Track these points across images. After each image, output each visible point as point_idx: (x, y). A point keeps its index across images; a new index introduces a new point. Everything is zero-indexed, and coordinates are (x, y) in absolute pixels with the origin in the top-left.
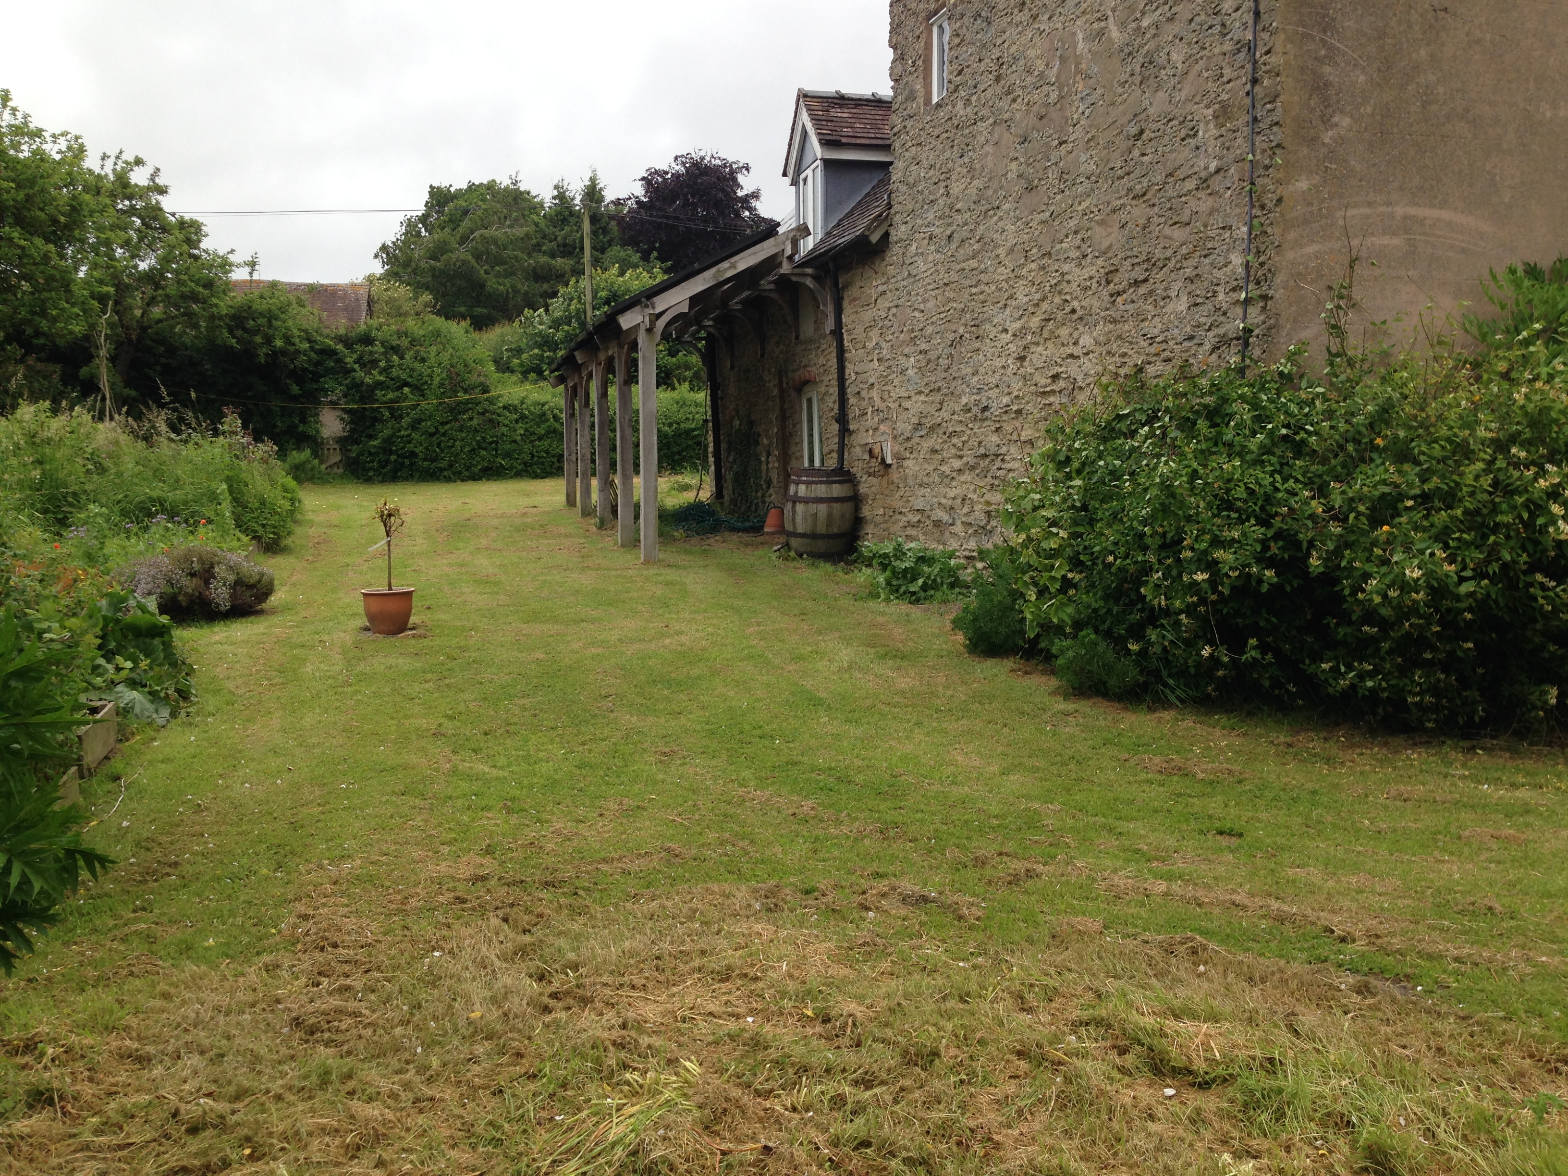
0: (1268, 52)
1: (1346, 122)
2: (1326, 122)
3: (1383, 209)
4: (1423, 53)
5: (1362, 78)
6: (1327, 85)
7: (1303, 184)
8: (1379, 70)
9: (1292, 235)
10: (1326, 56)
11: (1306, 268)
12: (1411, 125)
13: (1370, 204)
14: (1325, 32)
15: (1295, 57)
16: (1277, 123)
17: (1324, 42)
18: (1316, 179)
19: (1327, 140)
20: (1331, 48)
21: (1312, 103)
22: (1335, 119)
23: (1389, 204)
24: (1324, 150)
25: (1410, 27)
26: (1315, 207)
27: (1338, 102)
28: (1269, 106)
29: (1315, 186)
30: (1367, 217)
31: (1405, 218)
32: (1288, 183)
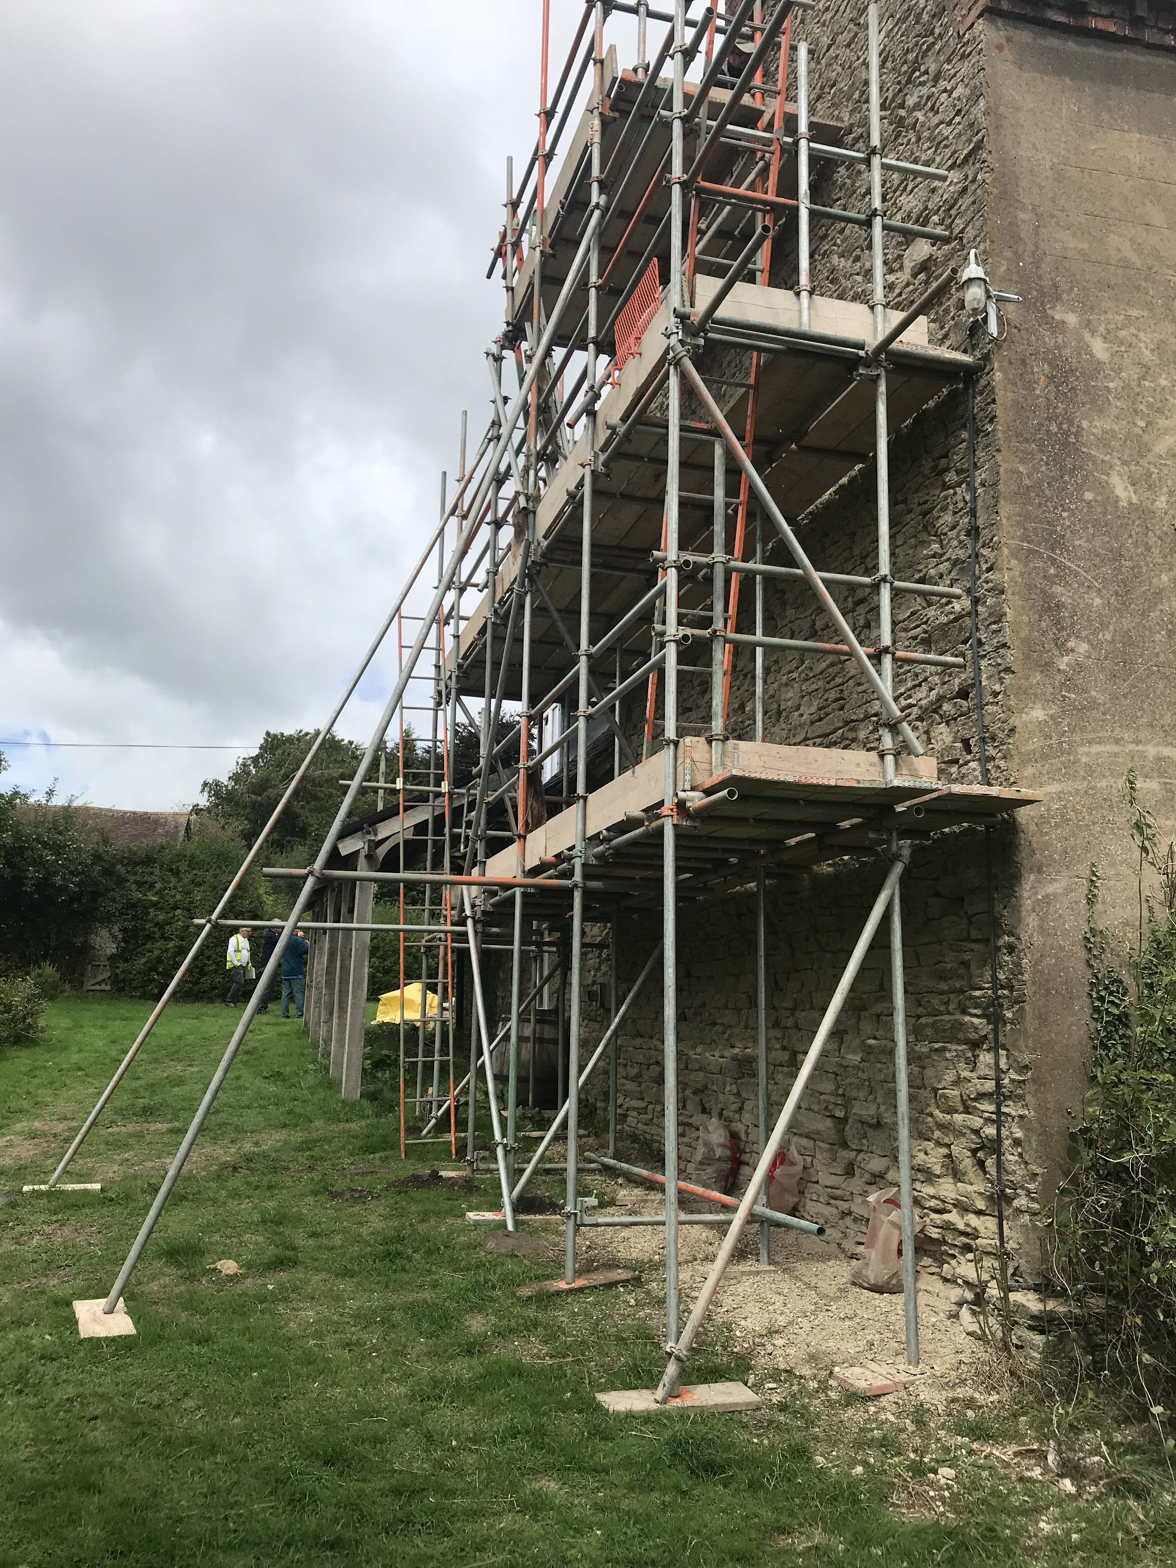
0: (991, 568)
1: (1083, 647)
2: (1061, 646)
3: (1133, 747)
4: (1164, 578)
5: (1098, 601)
6: (1059, 606)
7: (1038, 714)
8: (1116, 593)
9: (1029, 771)
10: (1056, 576)
11: (1048, 810)
12: (1158, 655)
13: (1117, 741)
14: (1053, 550)
15: (1022, 574)
16: (1004, 645)
17: (1053, 561)
18: (1054, 709)
19: (1062, 667)
20: (1060, 566)
21: (1043, 624)
22: (1071, 644)
23: (1138, 742)
24: (1060, 678)
25: (1148, 548)
26: (1054, 741)
27: (1073, 625)
28: (994, 627)
29: (1052, 717)
30: (1116, 755)
31: (1159, 759)
32: (1021, 711)
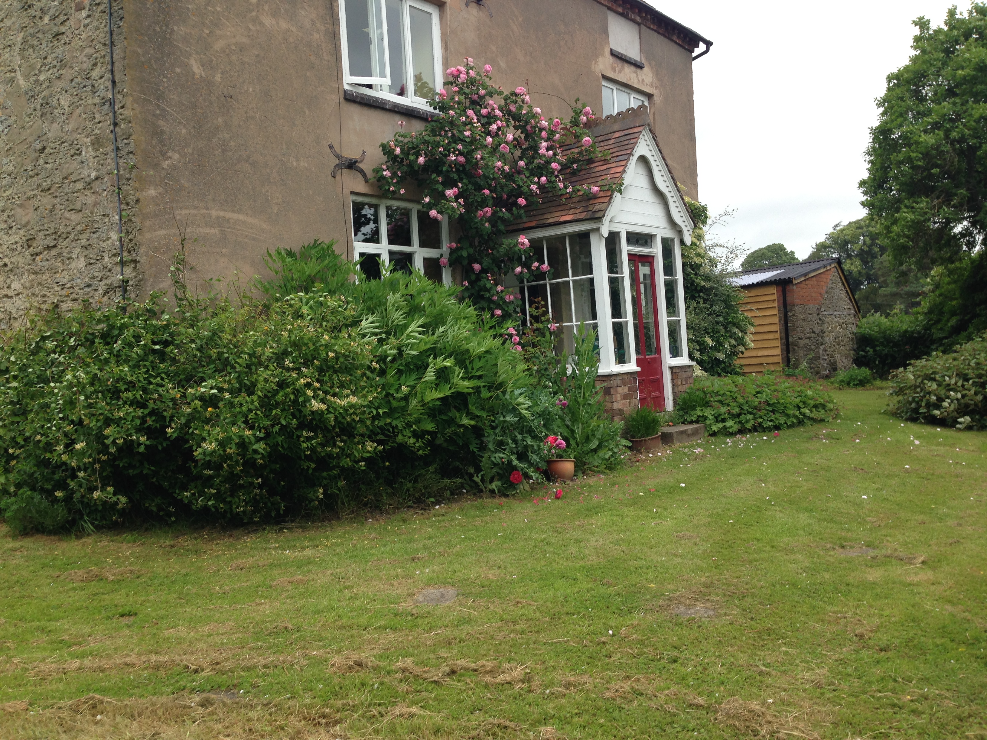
0: (122, 107)
1: (176, 156)
2: (163, 154)
3: (204, 211)
4: (220, 120)
5: (184, 131)
6: (162, 132)
7: (152, 192)
8: (194, 127)
9: (148, 223)
10: (160, 115)
11: (159, 244)
12: (217, 162)
13: (196, 208)
14: (158, 100)
15: (140, 113)
16: (131, 153)
17: (158, 107)
18: (161, 190)
19: (165, 167)
20: (163, 110)
21: (154, 142)
22: (170, 154)
23: (207, 209)
24: (163, 173)
25: (211, 103)
26: (162, 207)
27: (170, 143)
28: (126, 141)
29: (160, 194)
30: (195, 215)
31: (218, 217)
32: (142, 190)
